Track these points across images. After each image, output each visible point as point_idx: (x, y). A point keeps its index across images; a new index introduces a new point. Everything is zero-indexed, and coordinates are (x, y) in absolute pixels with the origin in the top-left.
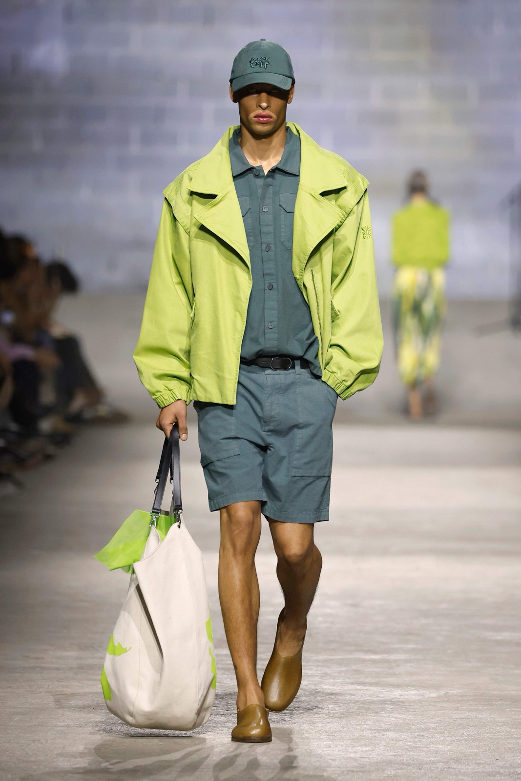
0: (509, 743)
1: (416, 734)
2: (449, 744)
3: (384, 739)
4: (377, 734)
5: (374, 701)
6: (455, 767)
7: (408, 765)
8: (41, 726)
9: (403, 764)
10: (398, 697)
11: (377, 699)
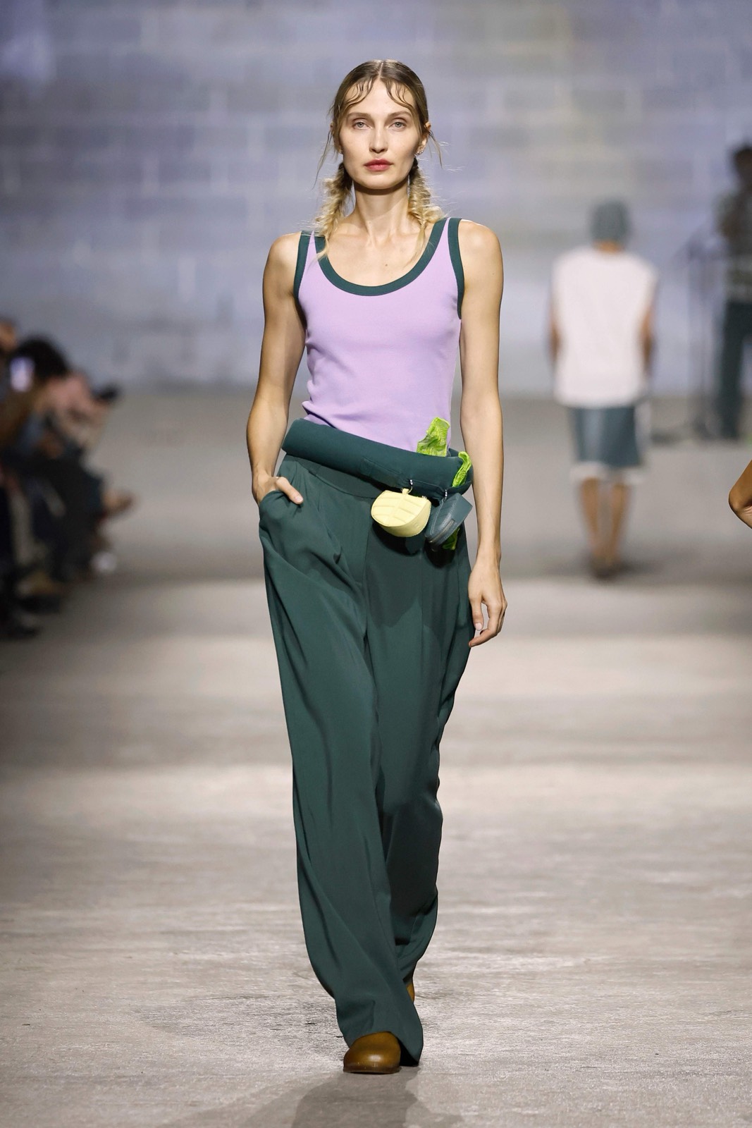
0: (674, 1030)
1: (542, 1020)
2: (590, 1034)
3: (496, 1028)
4: (487, 1021)
5: (484, 974)
6: (596, 1066)
7: (530, 1064)
8: (7, 1017)
9: (523, 1063)
10: (520, 967)
11: (488, 970)
